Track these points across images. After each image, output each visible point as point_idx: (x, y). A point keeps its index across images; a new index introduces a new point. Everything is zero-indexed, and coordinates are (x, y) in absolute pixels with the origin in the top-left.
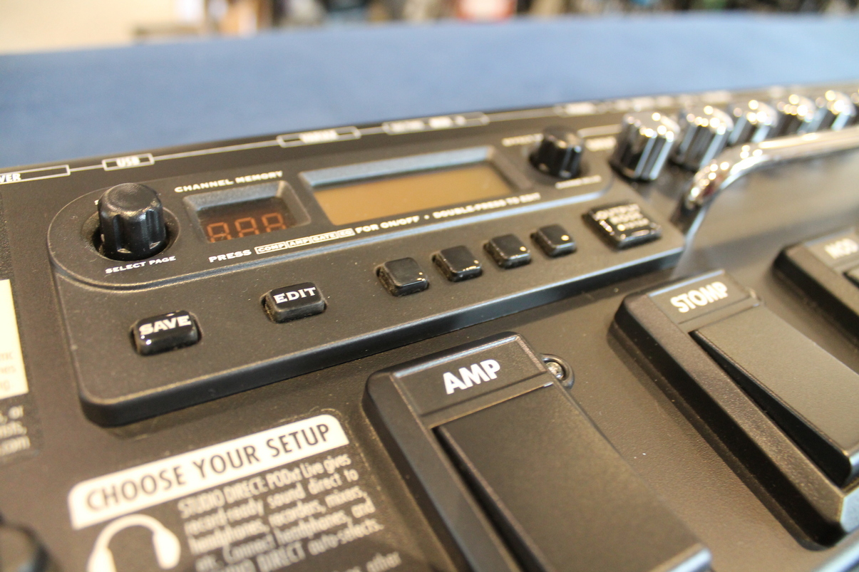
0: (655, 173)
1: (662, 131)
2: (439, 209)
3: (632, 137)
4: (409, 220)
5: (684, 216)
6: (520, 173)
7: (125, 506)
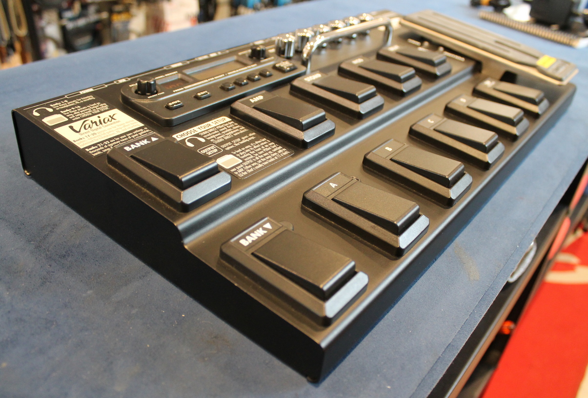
0: (291, 54)
1: (290, 40)
2: (229, 72)
3: (280, 45)
4: (221, 76)
5: (305, 63)
6: (248, 61)
7: (189, 135)
